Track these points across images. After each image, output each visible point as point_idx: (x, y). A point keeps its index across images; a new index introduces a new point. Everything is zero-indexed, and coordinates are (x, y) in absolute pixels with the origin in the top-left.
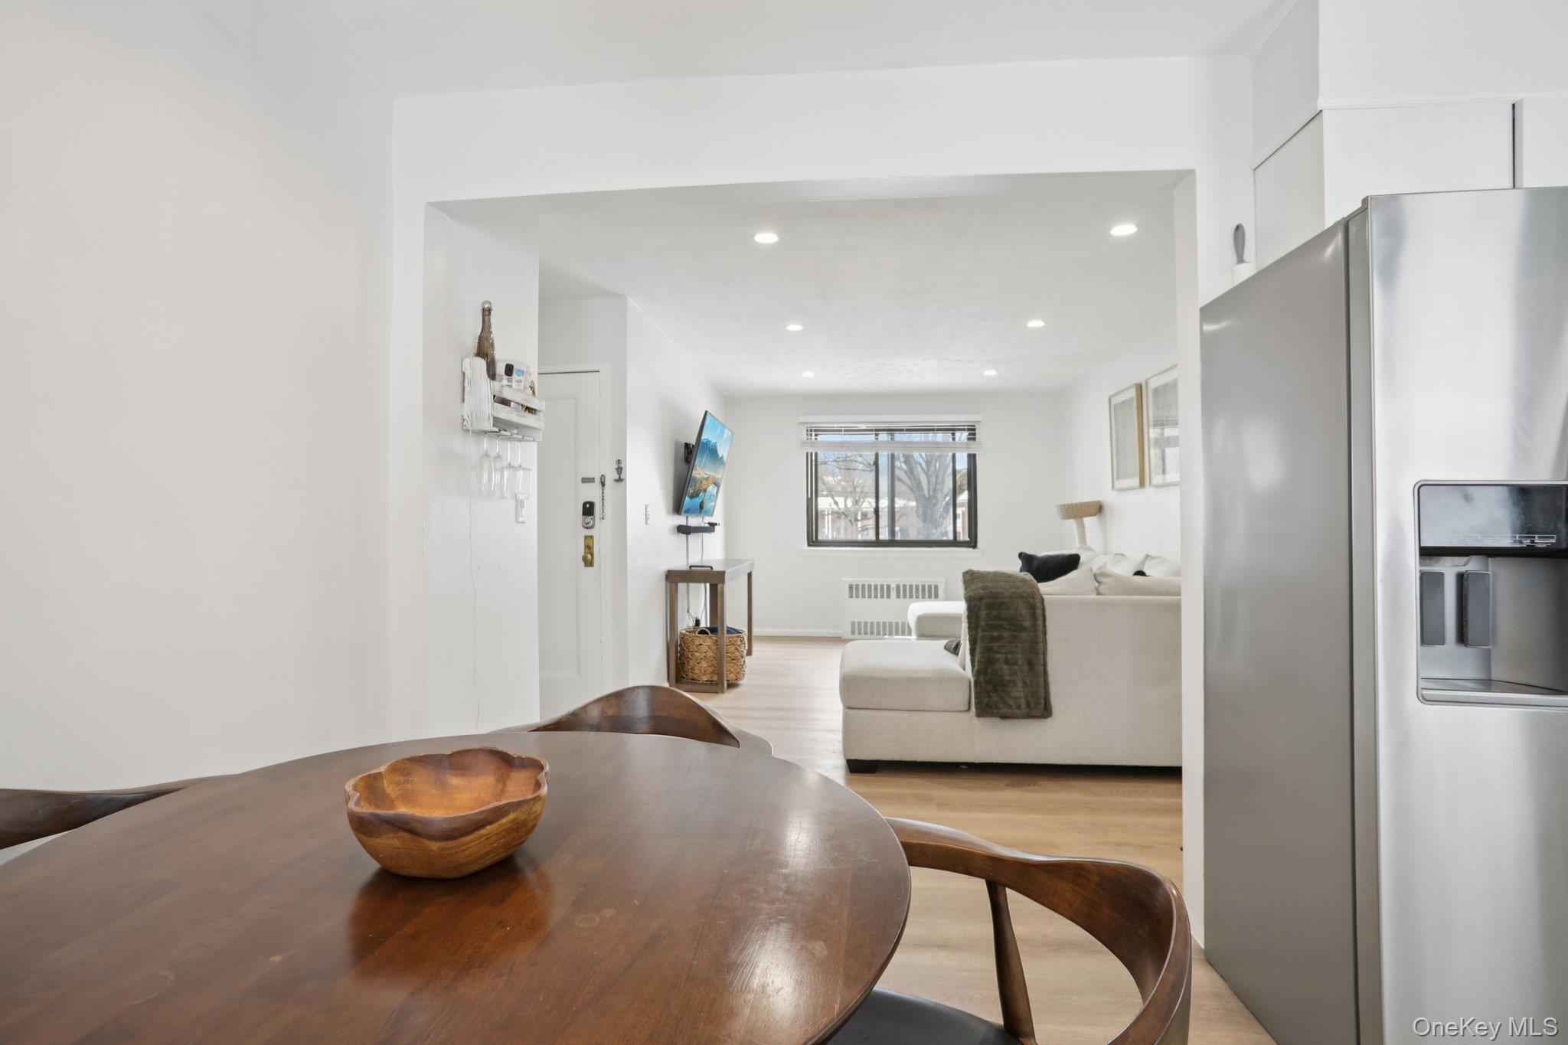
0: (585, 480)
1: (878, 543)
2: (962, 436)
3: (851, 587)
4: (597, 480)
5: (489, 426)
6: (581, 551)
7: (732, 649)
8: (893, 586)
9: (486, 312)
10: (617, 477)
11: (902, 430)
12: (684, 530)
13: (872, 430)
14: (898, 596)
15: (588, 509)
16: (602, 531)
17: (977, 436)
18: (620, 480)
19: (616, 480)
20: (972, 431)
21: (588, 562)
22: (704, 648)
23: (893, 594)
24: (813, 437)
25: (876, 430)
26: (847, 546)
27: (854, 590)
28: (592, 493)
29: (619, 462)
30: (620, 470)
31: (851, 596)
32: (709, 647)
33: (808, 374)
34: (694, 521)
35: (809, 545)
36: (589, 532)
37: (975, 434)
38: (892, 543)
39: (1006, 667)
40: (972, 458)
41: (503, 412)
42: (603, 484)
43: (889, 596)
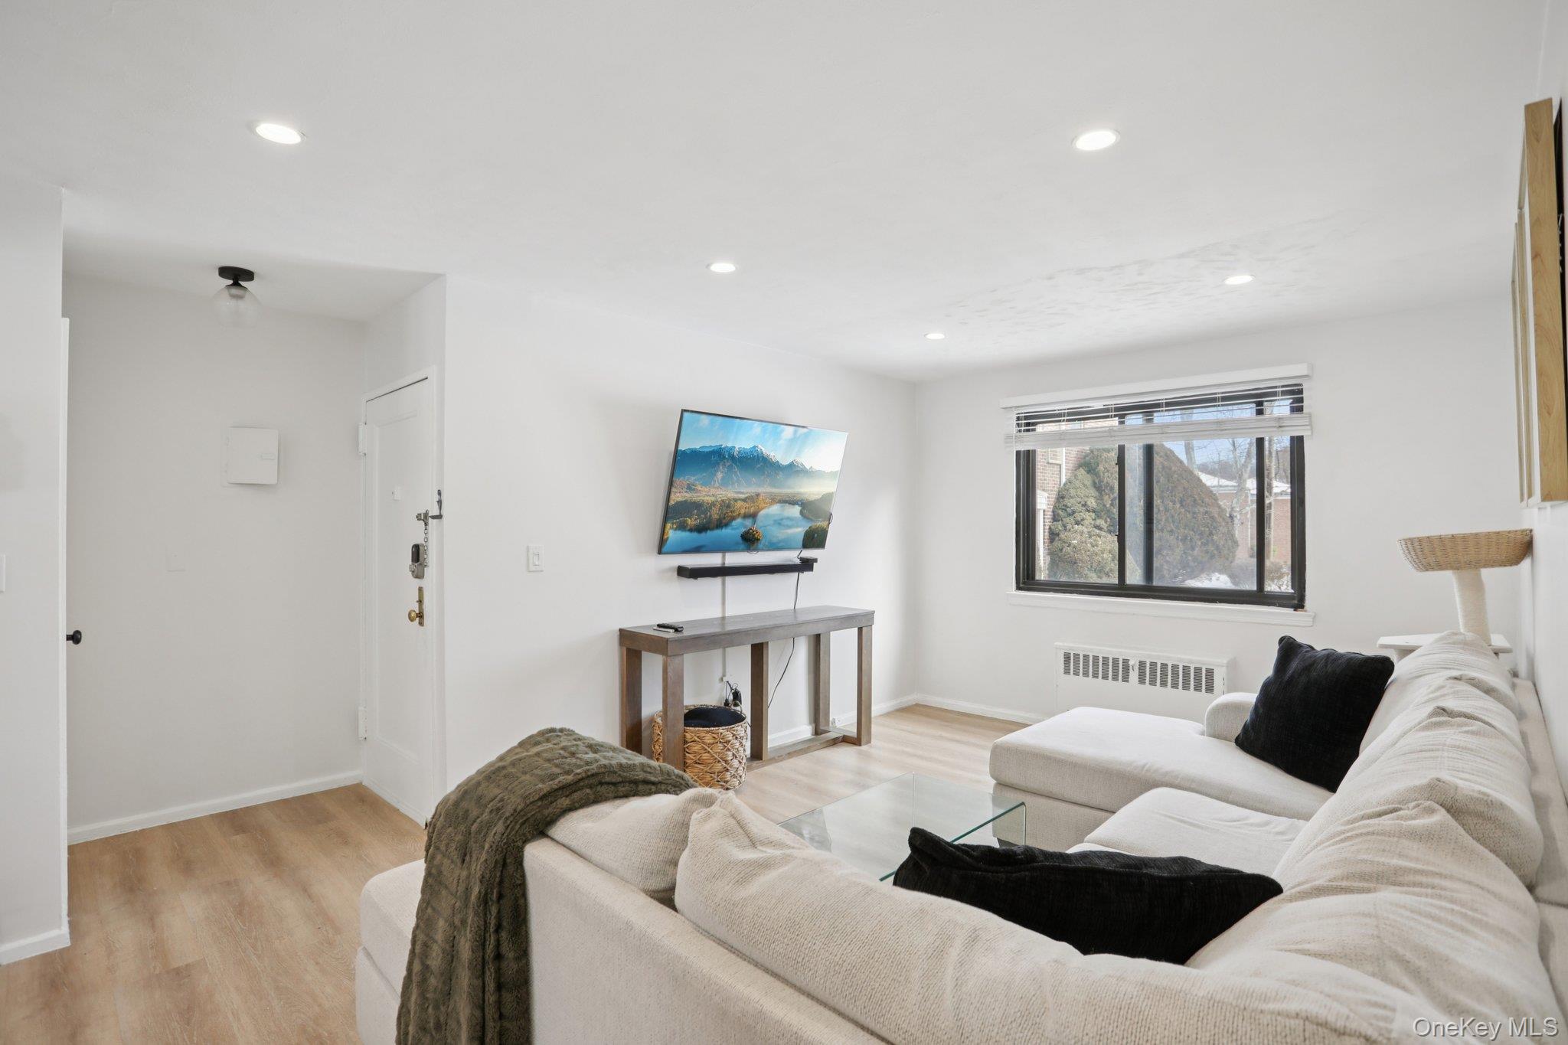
1: (1122, 590)
2: (1280, 408)
3: (1067, 657)
8: (1133, 662)
10: (438, 513)
12: (682, 572)
14: (1142, 681)
15: (417, 553)
16: (430, 581)
17: (1305, 404)
18: (439, 516)
20: (1296, 396)
21: (423, 621)
23: (1134, 675)
25: (1118, 410)
26: (1064, 592)
27: (1071, 663)
28: (419, 534)
29: (440, 492)
30: (440, 503)
31: (1067, 671)
33: (935, 336)
35: (1019, 588)
36: (420, 583)
37: (1301, 400)
38: (1148, 591)
40: (1297, 443)
42: (427, 522)
43: (1126, 679)
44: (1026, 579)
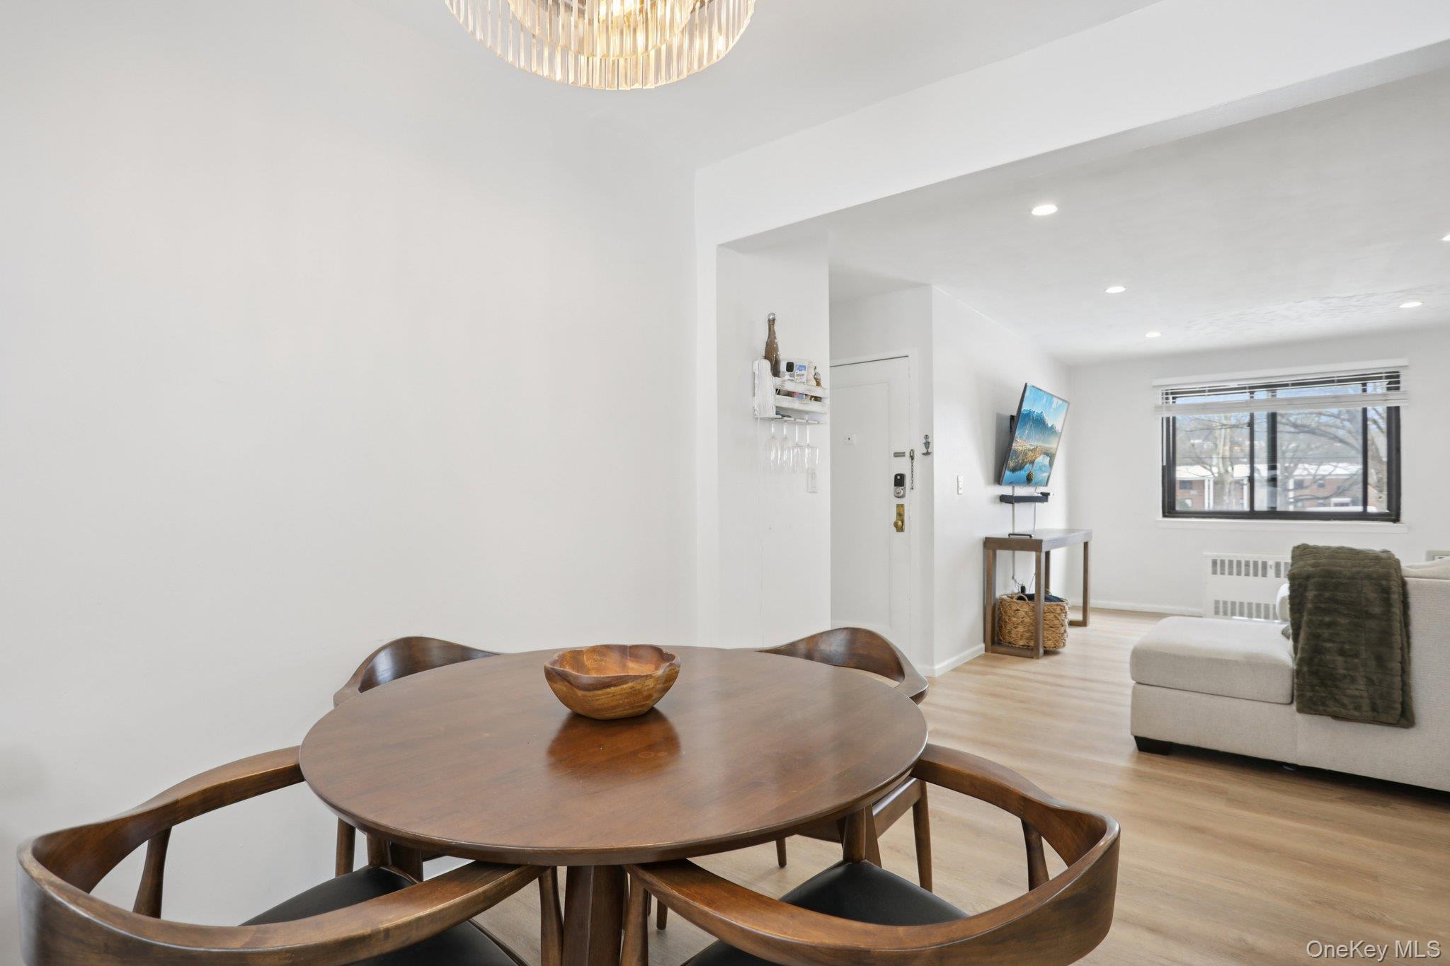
0: (897, 455)
1: (1252, 514)
2: (1379, 387)
3: (1214, 563)
4: (907, 454)
5: (772, 414)
6: (894, 517)
7: (1050, 616)
8: (1271, 563)
9: (772, 322)
10: (925, 451)
11: (1287, 385)
12: (1004, 499)
13: (1245, 388)
14: (1277, 575)
15: (899, 481)
16: (912, 500)
17: (1401, 385)
18: (927, 454)
19: (924, 454)
20: (1393, 379)
21: (900, 528)
22: (1021, 613)
23: (1271, 572)
24: (1171, 401)
25: (1251, 388)
26: (1210, 517)
27: (1218, 566)
28: (902, 466)
29: (927, 437)
30: (927, 444)
31: (1214, 572)
32: (1026, 613)
33: (1153, 335)
34: (1021, 491)
35: (1164, 516)
36: (900, 501)
37: (1397, 382)
38: (1273, 514)
39: (1340, 659)
40: (1393, 412)
41: (786, 402)
42: (912, 458)
43: (1264, 575)
44: (1170, 509)
